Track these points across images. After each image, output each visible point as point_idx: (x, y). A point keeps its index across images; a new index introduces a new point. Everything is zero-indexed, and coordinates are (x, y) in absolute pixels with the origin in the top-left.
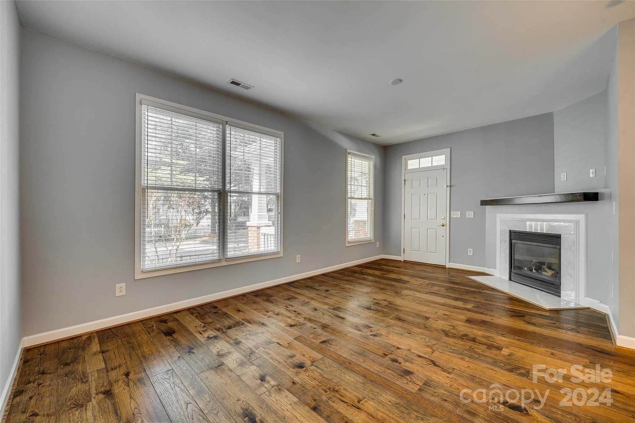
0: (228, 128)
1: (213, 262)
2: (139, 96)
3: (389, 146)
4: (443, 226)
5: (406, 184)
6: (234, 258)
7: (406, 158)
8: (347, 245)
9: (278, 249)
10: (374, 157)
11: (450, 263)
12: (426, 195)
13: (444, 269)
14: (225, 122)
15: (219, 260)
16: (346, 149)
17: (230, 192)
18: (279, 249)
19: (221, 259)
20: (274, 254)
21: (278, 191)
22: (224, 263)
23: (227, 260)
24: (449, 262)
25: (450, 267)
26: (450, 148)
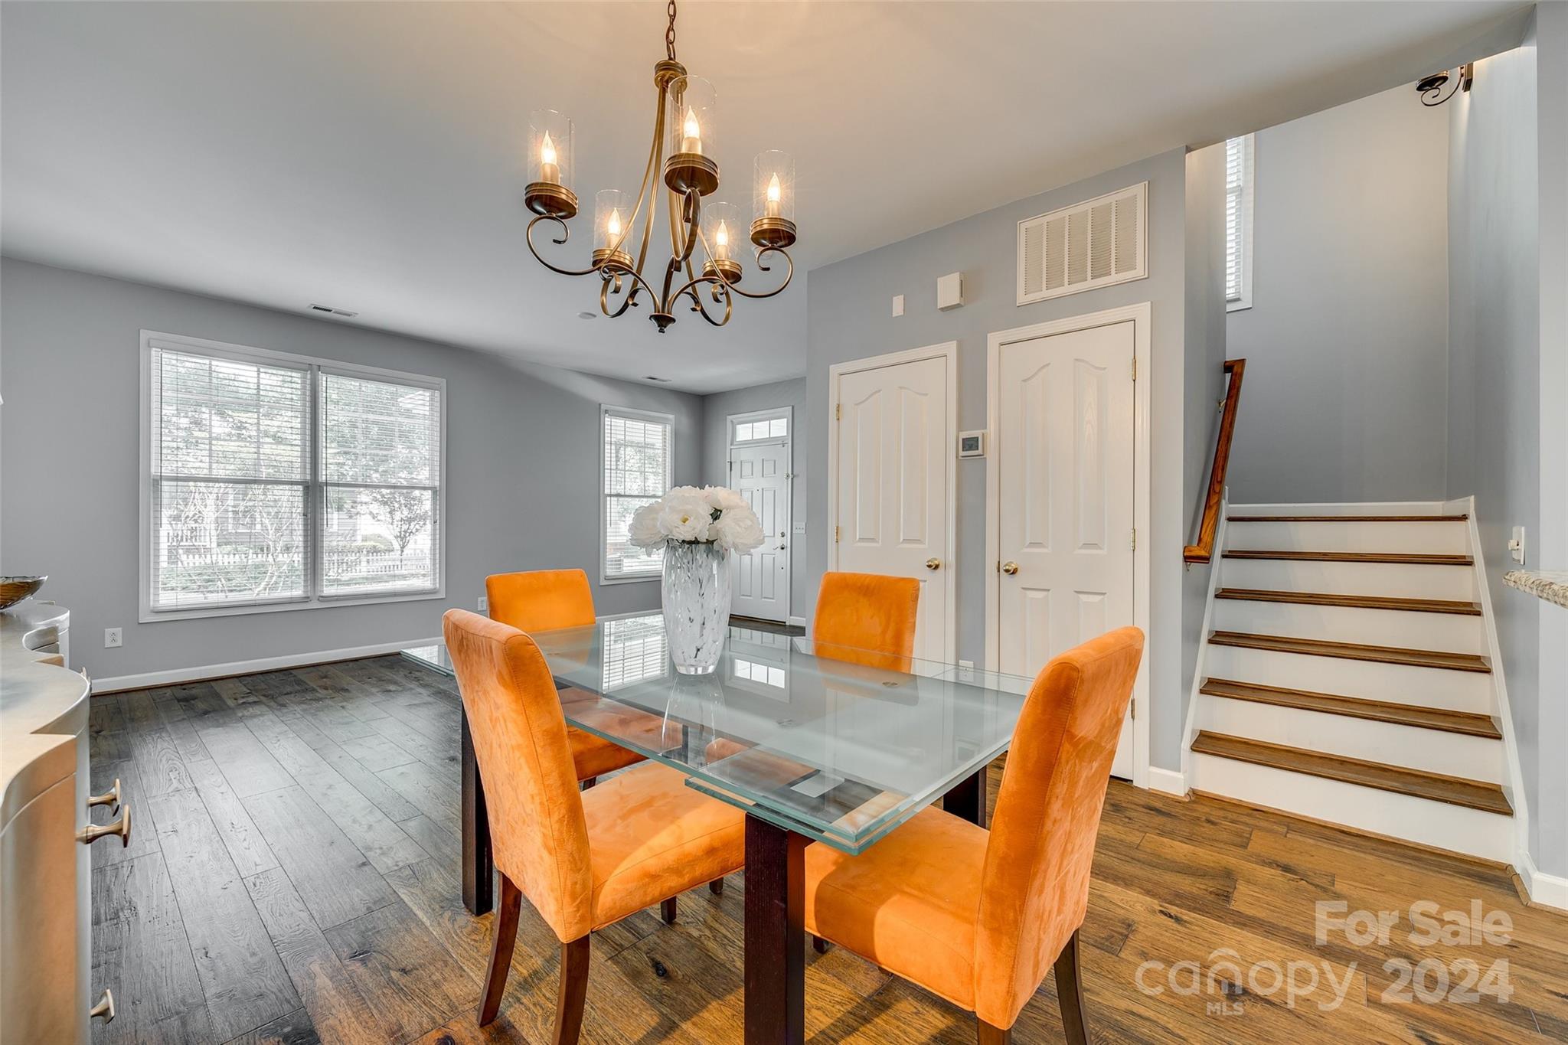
0: (323, 378)
1: (291, 601)
2: (145, 335)
3: (711, 394)
4: (783, 548)
5: (733, 468)
6: (336, 596)
7: (734, 421)
8: (603, 582)
9: (434, 584)
10: (671, 417)
11: (792, 617)
12: (761, 490)
13: (782, 627)
14: (315, 368)
15: (306, 599)
16: (600, 405)
17: (327, 484)
18: (438, 586)
19: (308, 598)
20: (424, 593)
21: (437, 484)
22: (315, 605)
23: (321, 599)
24: (791, 615)
25: (792, 624)
26: (791, 407)
